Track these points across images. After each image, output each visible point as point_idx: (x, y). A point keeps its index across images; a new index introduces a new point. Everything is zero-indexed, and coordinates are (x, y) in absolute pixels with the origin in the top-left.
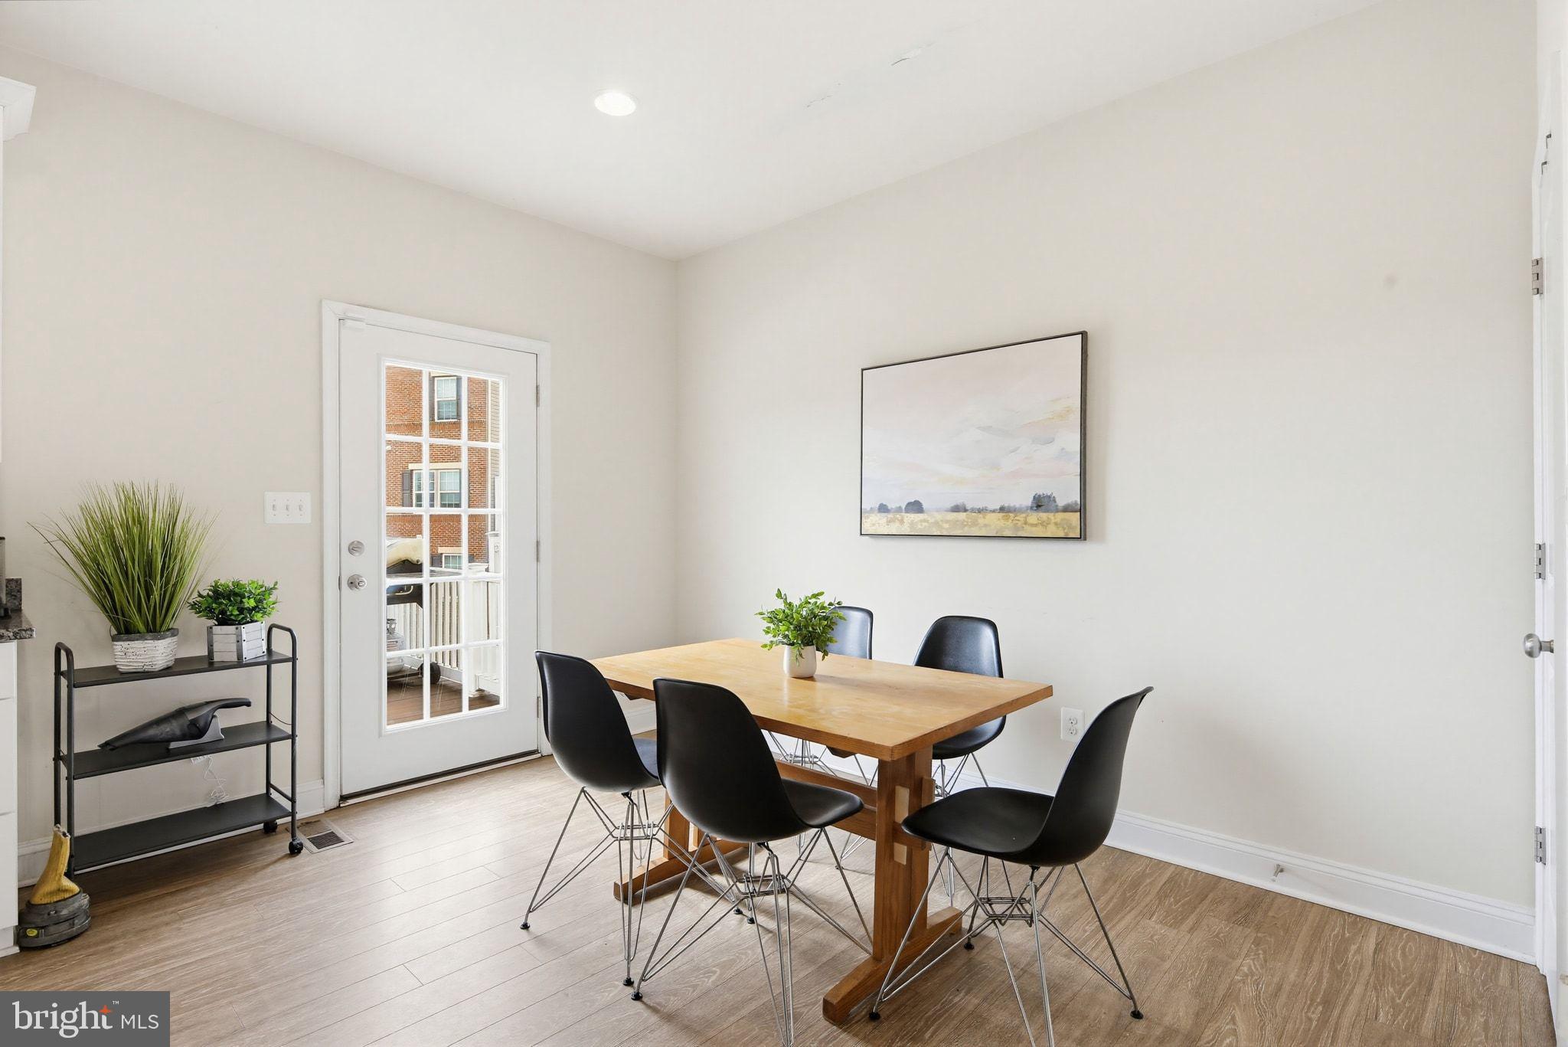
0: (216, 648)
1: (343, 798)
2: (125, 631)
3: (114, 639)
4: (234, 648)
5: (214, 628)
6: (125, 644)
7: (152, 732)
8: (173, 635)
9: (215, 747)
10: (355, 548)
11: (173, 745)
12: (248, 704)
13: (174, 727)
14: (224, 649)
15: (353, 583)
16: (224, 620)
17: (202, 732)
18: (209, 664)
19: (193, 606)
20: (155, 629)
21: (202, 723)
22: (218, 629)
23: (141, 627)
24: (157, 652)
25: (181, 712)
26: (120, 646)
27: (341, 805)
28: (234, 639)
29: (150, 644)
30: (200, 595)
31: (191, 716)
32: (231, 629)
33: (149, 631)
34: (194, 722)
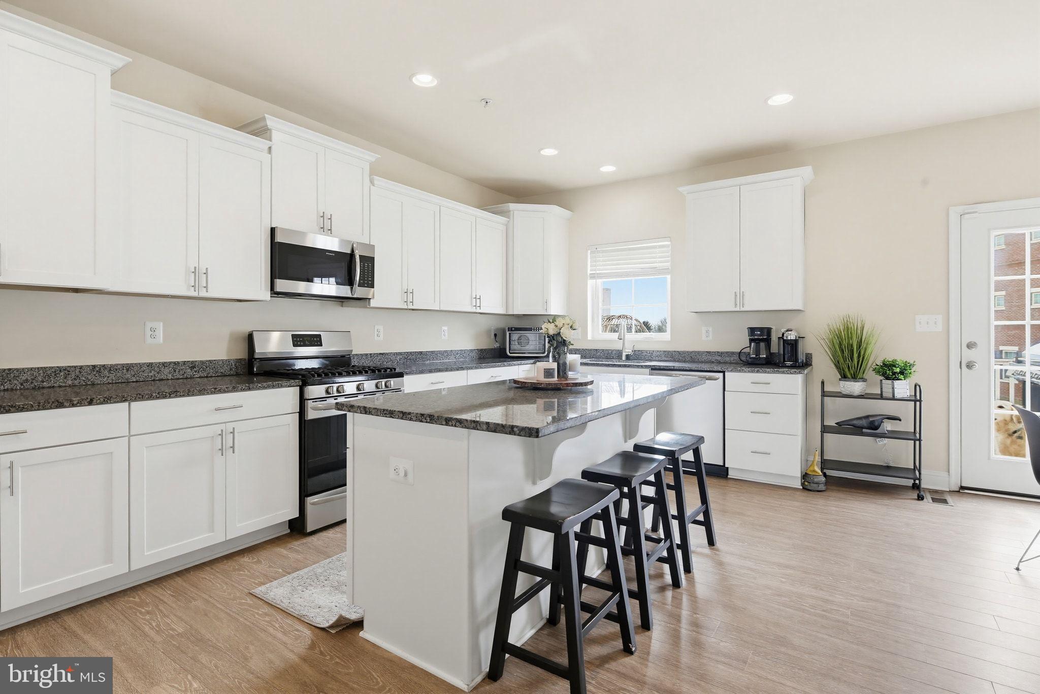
0: (883, 390)
1: (962, 488)
2: (844, 377)
3: (840, 380)
4: (891, 390)
5: (883, 381)
6: (844, 382)
7: (855, 422)
8: (864, 381)
9: (883, 436)
10: (970, 346)
11: (864, 430)
12: (900, 420)
13: (864, 422)
14: (887, 393)
15: (970, 366)
16: (887, 378)
17: (876, 428)
18: (881, 397)
19: (874, 370)
20: (855, 378)
21: (876, 424)
22: (884, 381)
23: (849, 376)
24: (856, 387)
25: (867, 417)
26: (842, 382)
27: (961, 491)
28: (890, 386)
29: (852, 383)
30: (877, 365)
31: (871, 419)
32: (890, 382)
33: (852, 378)
34: (873, 422)
